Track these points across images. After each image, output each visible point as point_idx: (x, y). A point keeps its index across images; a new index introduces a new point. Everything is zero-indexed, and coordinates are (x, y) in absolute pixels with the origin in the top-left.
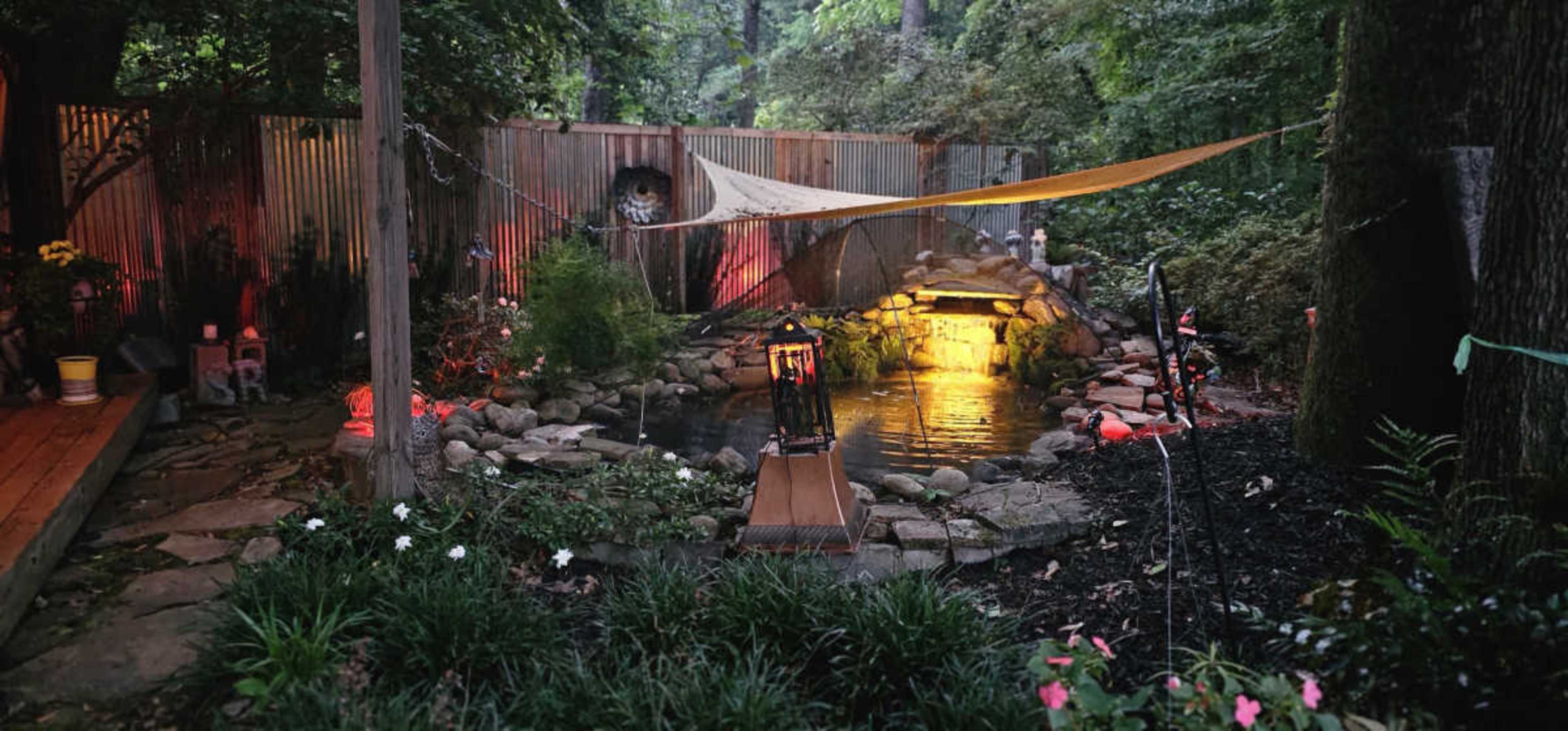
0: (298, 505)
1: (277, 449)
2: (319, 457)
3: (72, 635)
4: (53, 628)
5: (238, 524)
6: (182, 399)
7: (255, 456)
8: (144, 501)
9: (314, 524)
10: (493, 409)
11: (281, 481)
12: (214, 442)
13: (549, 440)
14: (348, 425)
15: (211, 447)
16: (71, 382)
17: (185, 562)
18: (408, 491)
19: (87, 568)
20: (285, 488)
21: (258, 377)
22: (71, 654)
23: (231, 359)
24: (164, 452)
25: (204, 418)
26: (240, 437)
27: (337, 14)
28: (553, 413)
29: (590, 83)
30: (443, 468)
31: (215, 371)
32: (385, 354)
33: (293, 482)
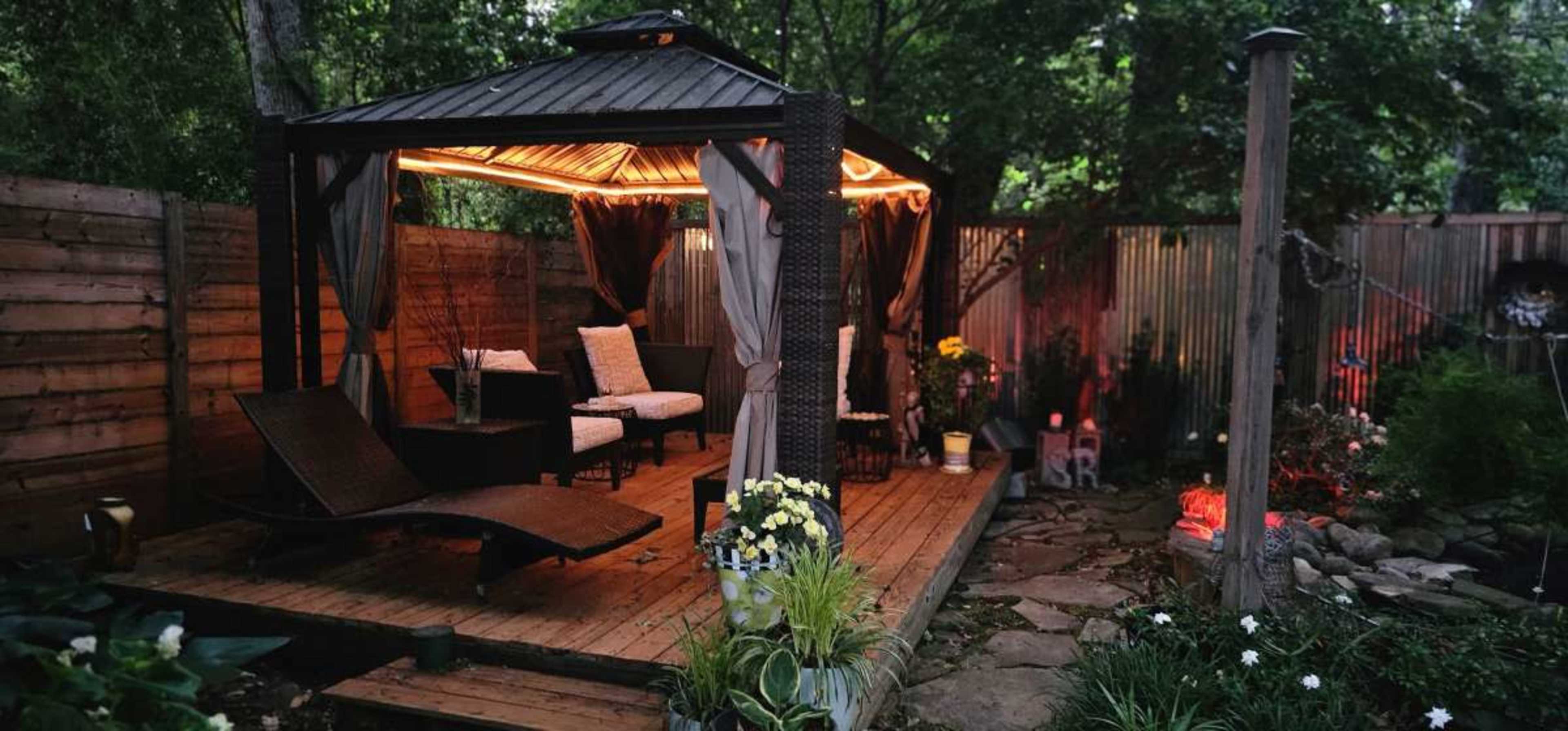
0: (1132, 594)
1: (1109, 536)
2: (1148, 550)
3: (952, 670)
4: (937, 661)
5: (1078, 600)
6: (1028, 478)
7: (1090, 539)
8: (1001, 565)
9: (1161, 618)
10: (1336, 529)
11: (1114, 567)
12: (1054, 520)
13: (1409, 574)
14: (1180, 523)
15: (1051, 525)
16: (952, 454)
17: (1036, 627)
18: (1257, 603)
19: (960, 614)
20: (1117, 574)
21: (1092, 466)
22: (950, 685)
23: (1071, 447)
24: (1014, 523)
25: (1047, 497)
26: (1076, 520)
27: (1206, 129)
28: (1412, 544)
29: (1462, 167)
30: (1291, 587)
31: (1058, 456)
32: (1243, 459)
33: (1125, 571)
